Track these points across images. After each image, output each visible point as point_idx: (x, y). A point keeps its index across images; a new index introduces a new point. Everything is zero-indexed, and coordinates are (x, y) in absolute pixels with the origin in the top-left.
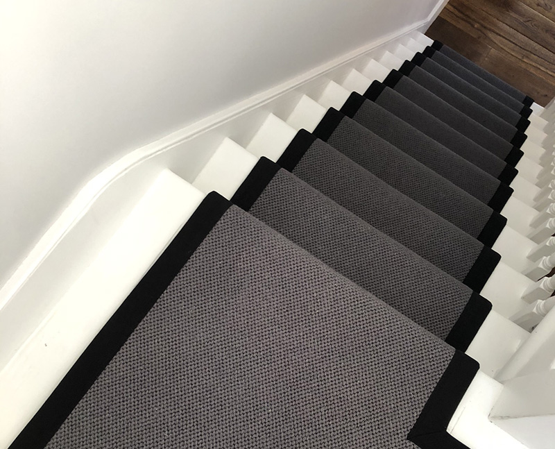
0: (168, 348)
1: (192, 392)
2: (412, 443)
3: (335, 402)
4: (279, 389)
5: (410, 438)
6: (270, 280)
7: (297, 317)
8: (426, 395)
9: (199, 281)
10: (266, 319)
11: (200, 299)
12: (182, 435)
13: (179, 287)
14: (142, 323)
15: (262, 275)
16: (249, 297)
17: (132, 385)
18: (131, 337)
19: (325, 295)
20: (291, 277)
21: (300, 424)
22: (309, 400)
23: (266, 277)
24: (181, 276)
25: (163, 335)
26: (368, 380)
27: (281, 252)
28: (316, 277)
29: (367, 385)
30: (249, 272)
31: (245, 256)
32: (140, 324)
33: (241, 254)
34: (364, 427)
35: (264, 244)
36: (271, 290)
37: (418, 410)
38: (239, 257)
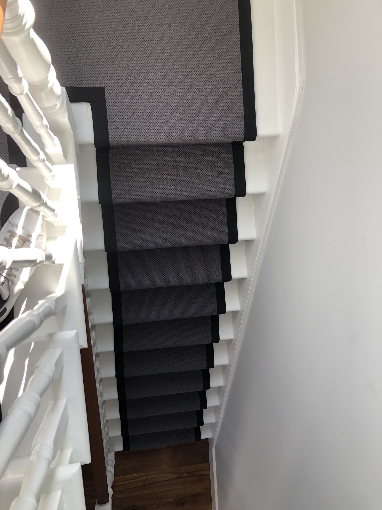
0: (223, 57)
1: (201, 46)
2: (101, 87)
3: (143, 82)
4: (169, 71)
5: (103, 88)
6: (206, 115)
7: (184, 107)
8: (109, 111)
9: (232, 93)
10: (195, 97)
11: (226, 86)
12: (192, 26)
13: (238, 84)
14: (240, 60)
15: (210, 115)
16: (208, 101)
17: (225, 33)
18: (240, 52)
19: (179, 125)
20: (199, 122)
21: (150, 63)
22: (154, 75)
23: (208, 115)
24: (241, 90)
25: (229, 61)
26: (137, 101)
27: (210, 131)
28: (188, 131)
29: (135, 98)
30: (216, 112)
31: (223, 117)
32: (240, 59)
33: (225, 117)
34: (125, 80)
35: (220, 129)
36: (202, 111)
37: (108, 103)
38: (225, 115)
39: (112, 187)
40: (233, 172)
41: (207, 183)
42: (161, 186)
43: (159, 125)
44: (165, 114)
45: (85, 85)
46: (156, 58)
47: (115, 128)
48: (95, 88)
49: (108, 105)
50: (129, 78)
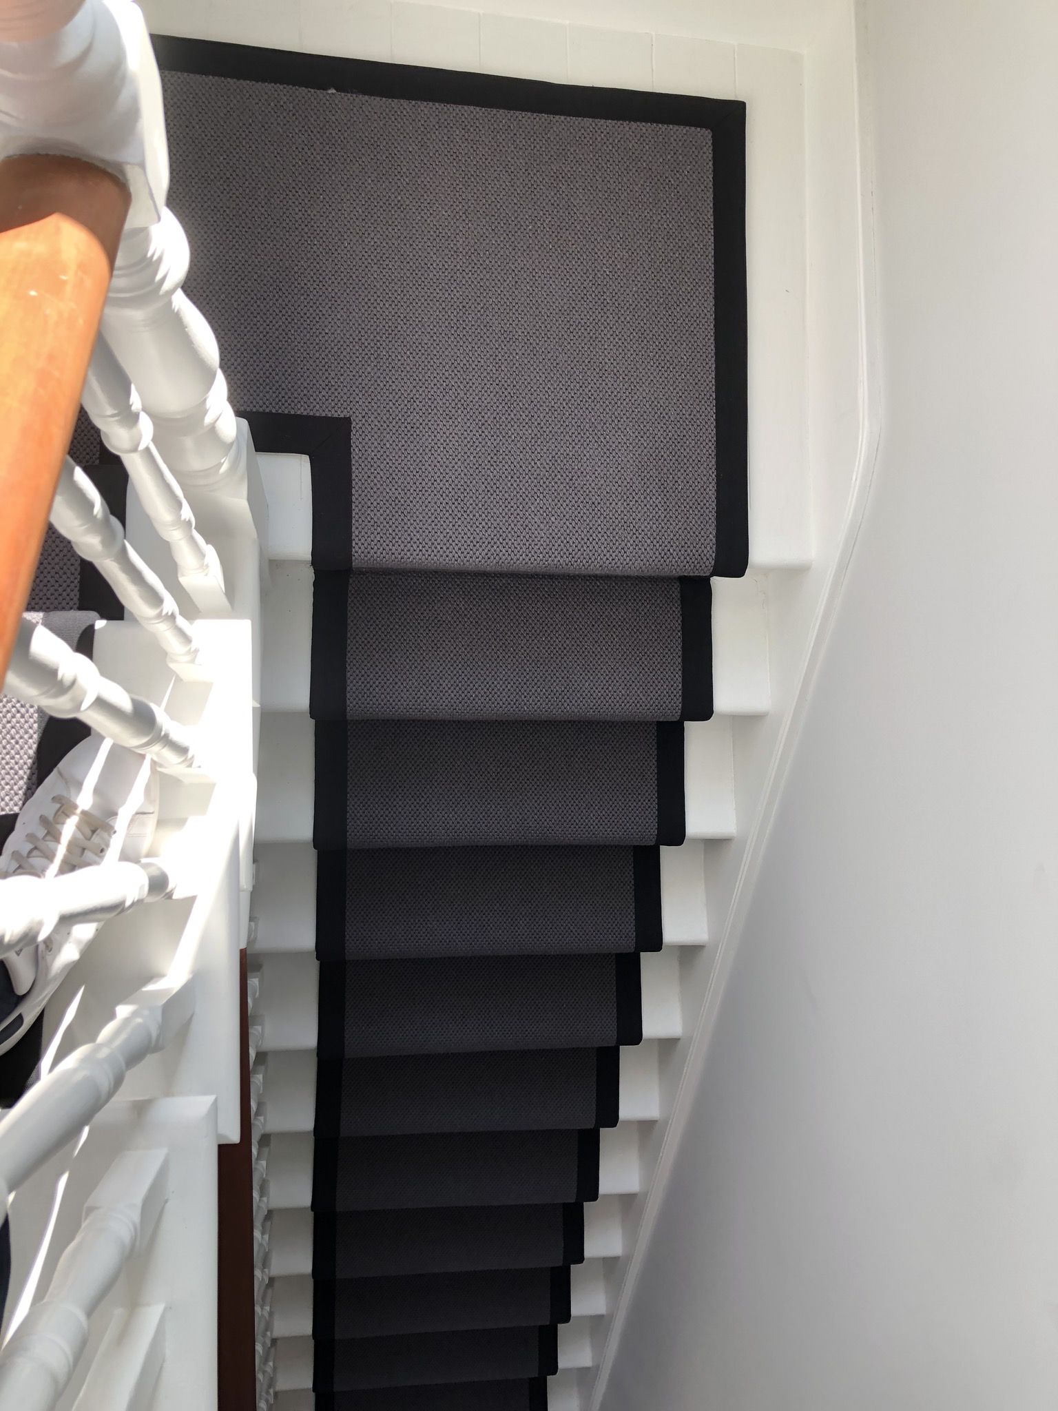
0: (668, 358)
1: (611, 328)
2: (342, 416)
3: (453, 411)
4: (523, 387)
5: (347, 421)
6: (614, 503)
7: (556, 480)
8: (357, 480)
9: (688, 450)
10: (588, 456)
11: (673, 432)
12: (591, 278)
13: (704, 430)
14: (713, 369)
15: (625, 504)
16: (622, 468)
17: (675, 299)
18: (713, 347)
19: (542, 526)
20: (594, 522)
21: (476, 363)
22: (483, 395)
23: (620, 503)
24: (710, 444)
25: (683, 368)
26: (432, 458)
27: (623, 544)
28: (565, 541)
29: (430, 451)
30: (642, 497)
31: (660, 512)
32: (714, 366)
33: (665, 513)
34: (406, 402)
35: (649, 541)
36: (605, 493)
37: (357, 458)
38: (665, 507)
39: (348, 675)
40: (680, 653)
41: (607, 678)
42: (482, 679)
43: (487, 524)
44: (506, 495)
45: (302, 411)
46: (491, 353)
47: (370, 524)
48: (326, 418)
49: (357, 465)
50: (417, 398)
